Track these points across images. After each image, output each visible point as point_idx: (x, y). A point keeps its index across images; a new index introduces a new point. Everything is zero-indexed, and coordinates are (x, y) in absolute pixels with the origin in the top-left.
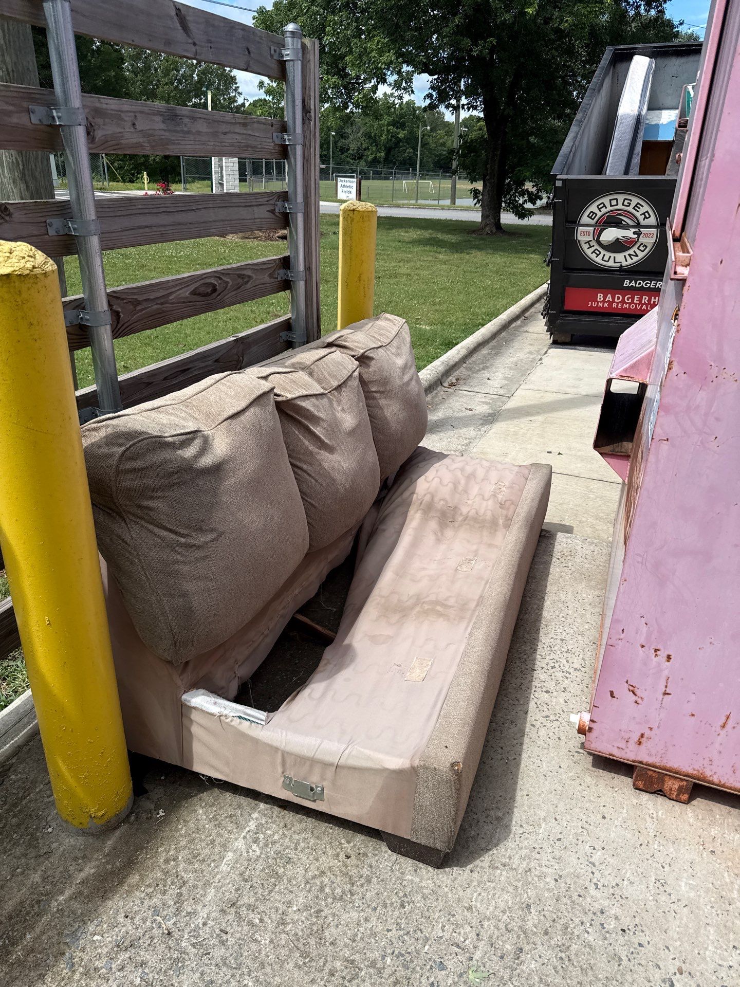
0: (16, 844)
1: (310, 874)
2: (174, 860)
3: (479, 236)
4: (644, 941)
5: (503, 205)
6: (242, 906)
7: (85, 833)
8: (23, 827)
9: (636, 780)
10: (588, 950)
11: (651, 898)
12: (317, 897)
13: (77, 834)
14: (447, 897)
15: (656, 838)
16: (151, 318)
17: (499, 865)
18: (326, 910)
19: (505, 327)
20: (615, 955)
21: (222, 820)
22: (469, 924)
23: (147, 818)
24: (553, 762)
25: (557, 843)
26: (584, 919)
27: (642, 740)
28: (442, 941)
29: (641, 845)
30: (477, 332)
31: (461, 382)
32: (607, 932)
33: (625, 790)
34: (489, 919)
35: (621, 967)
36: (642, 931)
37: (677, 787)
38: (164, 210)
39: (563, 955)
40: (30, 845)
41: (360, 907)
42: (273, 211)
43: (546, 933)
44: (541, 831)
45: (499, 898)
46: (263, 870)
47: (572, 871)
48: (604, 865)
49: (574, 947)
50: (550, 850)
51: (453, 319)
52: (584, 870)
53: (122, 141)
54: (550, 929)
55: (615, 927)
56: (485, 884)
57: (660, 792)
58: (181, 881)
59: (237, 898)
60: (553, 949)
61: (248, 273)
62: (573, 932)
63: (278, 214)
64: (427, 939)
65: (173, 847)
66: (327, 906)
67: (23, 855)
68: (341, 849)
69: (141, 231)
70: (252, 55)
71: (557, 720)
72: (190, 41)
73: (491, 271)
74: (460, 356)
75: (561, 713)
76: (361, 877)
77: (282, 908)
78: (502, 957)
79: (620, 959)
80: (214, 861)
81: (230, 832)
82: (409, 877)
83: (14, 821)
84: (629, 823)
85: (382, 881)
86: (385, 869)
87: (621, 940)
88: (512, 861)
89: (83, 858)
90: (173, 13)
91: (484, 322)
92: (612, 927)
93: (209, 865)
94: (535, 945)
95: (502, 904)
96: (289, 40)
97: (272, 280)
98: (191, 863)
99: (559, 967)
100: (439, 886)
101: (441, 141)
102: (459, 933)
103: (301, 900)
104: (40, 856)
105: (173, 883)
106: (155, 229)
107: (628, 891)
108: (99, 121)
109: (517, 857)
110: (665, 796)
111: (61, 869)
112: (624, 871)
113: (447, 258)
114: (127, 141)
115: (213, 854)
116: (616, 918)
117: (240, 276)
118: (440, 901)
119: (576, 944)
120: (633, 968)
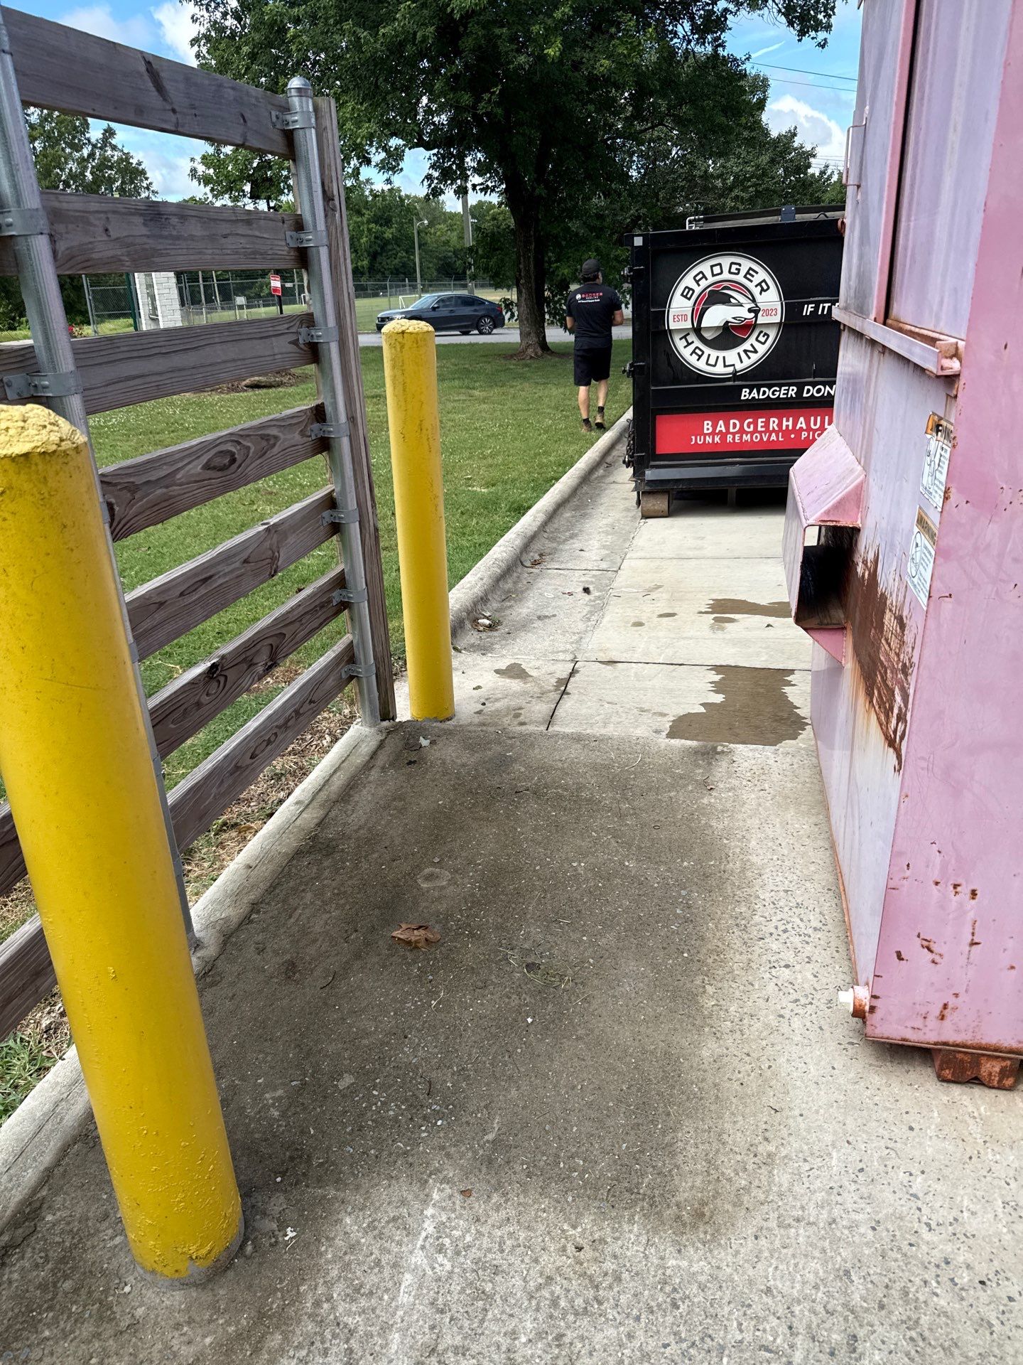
0: (79, 1320)
1: (532, 1283)
2: (328, 1300)
3: (521, 362)
4: (1014, 1292)
5: (547, 317)
6: (446, 1350)
7: (185, 1284)
8: (83, 1292)
9: (942, 1069)
10: (944, 1319)
11: (1005, 1230)
12: (551, 1317)
13: (172, 1287)
14: (732, 1281)
15: (988, 1145)
16: (156, 508)
17: (790, 1221)
18: (568, 1333)
19: (586, 478)
20: (982, 1320)
21: (383, 1227)
22: (774, 1314)
23: (271, 1245)
24: (823, 1063)
25: (860, 1175)
26: (926, 1276)
27: (946, 1012)
28: (744, 1347)
29: (971, 1158)
30: (552, 489)
31: (547, 558)
32: (962, 1289)
33: (928, 1085)
34: (799, 1302)
35: (995, 1335)
36: (1007, 1279)
37: (997, 1069)
38: (156, 350)
39: (913, 1334)
40: (101, 1318)
41: (615, 1319)
42: (295, 343)
43: (882, 1307)
44: (834, 1162)
45: (804, 1268)
46: (463, 1291)
47: (891, 1210)
48: (931, 1194)
49: (925, 1320)
50: (853, 1187)
51: (514, 474)
52: (906, 1207)
53: (94, 256)
54: (884, 1299)
55: (970, 1280)
56: (780, 1253)
57: (976, 1081)
58: (346, 1331)
59: (436, 1340)
60: (897, 1327)
61: (274, 432)
62: (917, 1299)
63: (302, 346)
64: (722, 1349)
65: (321, 1281)
66: (568, 1327)
67: (94, 1336)
68: (566, 1239)
69: (131, 383)
70: (249, 124)
71: (811, 1003)
72: (168, 107)
73: (549, 407)
74: (538, 524)
75: (814, 992)
76: (606, 1274)
77: (505, 1343)
78: (832, 1354)
79: (990, 1325)
80: (387, 1290)
81: (399, 1243)
82: (672, 1262)
83: (67, 1285)
84: (946, 1130)
85: (637, 1274)
86: (635, 1256)
87: (984, 1296)
88: (807, 1212)
89: (189, 1323)
90: (143, 68)
91: (556, 475)
92: (966, 1280)
93: (381, 1299)
94: (872, 1326)
95: (811, 1277)
96: (296, 101)
97: (305, 439)
98: (353, 1300)
99: (913, 1353)
100: (718, 1268)
101: (443, 239)
102: (764, 1331)
103: (529, 1325)
104: (121, 1333)
105: (335, 1336)
106: (148, 379)
107: (972, 1225)
108: (61, 228)
109: (812, 1205)
110: (983, 1084)
111: (159, 1346)
112: (959, 1198)
113: (484, 394)
114: (100, 255)
115: (383, 1280)
116: (968, 1267)
117: (263, 437)
118: (724, 1289)
119: (925, 1315)
120: (1010, 1334)
